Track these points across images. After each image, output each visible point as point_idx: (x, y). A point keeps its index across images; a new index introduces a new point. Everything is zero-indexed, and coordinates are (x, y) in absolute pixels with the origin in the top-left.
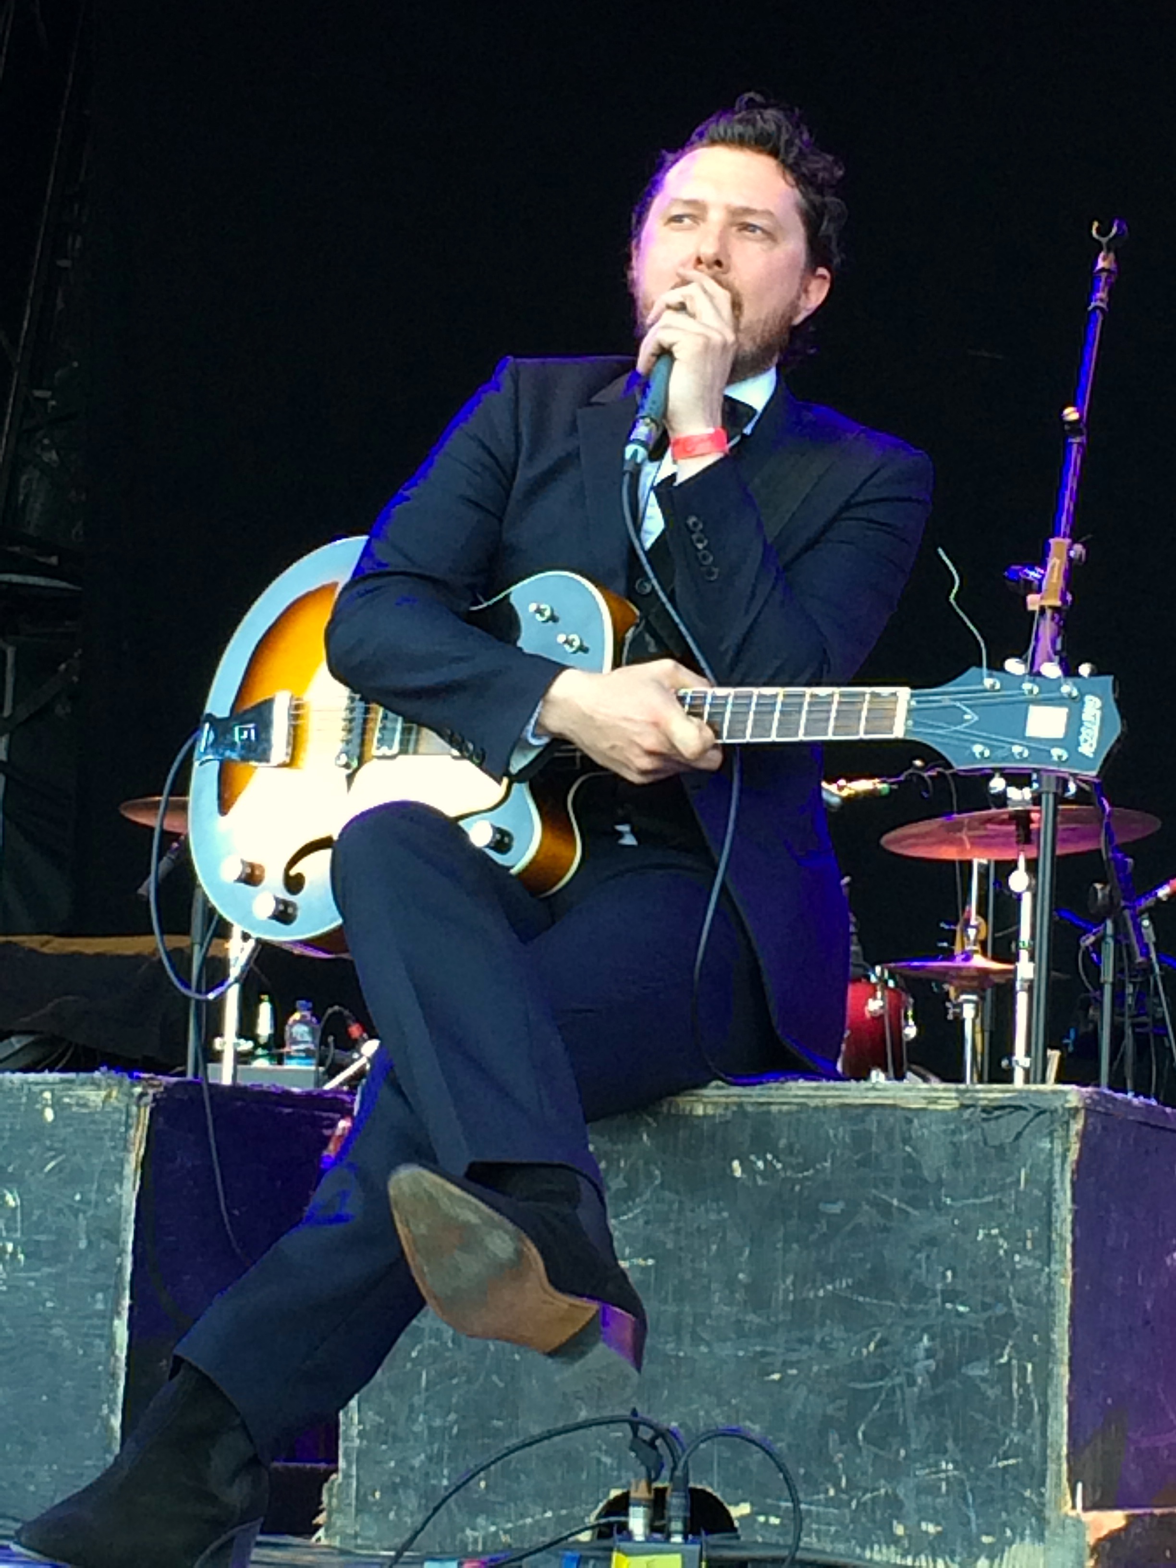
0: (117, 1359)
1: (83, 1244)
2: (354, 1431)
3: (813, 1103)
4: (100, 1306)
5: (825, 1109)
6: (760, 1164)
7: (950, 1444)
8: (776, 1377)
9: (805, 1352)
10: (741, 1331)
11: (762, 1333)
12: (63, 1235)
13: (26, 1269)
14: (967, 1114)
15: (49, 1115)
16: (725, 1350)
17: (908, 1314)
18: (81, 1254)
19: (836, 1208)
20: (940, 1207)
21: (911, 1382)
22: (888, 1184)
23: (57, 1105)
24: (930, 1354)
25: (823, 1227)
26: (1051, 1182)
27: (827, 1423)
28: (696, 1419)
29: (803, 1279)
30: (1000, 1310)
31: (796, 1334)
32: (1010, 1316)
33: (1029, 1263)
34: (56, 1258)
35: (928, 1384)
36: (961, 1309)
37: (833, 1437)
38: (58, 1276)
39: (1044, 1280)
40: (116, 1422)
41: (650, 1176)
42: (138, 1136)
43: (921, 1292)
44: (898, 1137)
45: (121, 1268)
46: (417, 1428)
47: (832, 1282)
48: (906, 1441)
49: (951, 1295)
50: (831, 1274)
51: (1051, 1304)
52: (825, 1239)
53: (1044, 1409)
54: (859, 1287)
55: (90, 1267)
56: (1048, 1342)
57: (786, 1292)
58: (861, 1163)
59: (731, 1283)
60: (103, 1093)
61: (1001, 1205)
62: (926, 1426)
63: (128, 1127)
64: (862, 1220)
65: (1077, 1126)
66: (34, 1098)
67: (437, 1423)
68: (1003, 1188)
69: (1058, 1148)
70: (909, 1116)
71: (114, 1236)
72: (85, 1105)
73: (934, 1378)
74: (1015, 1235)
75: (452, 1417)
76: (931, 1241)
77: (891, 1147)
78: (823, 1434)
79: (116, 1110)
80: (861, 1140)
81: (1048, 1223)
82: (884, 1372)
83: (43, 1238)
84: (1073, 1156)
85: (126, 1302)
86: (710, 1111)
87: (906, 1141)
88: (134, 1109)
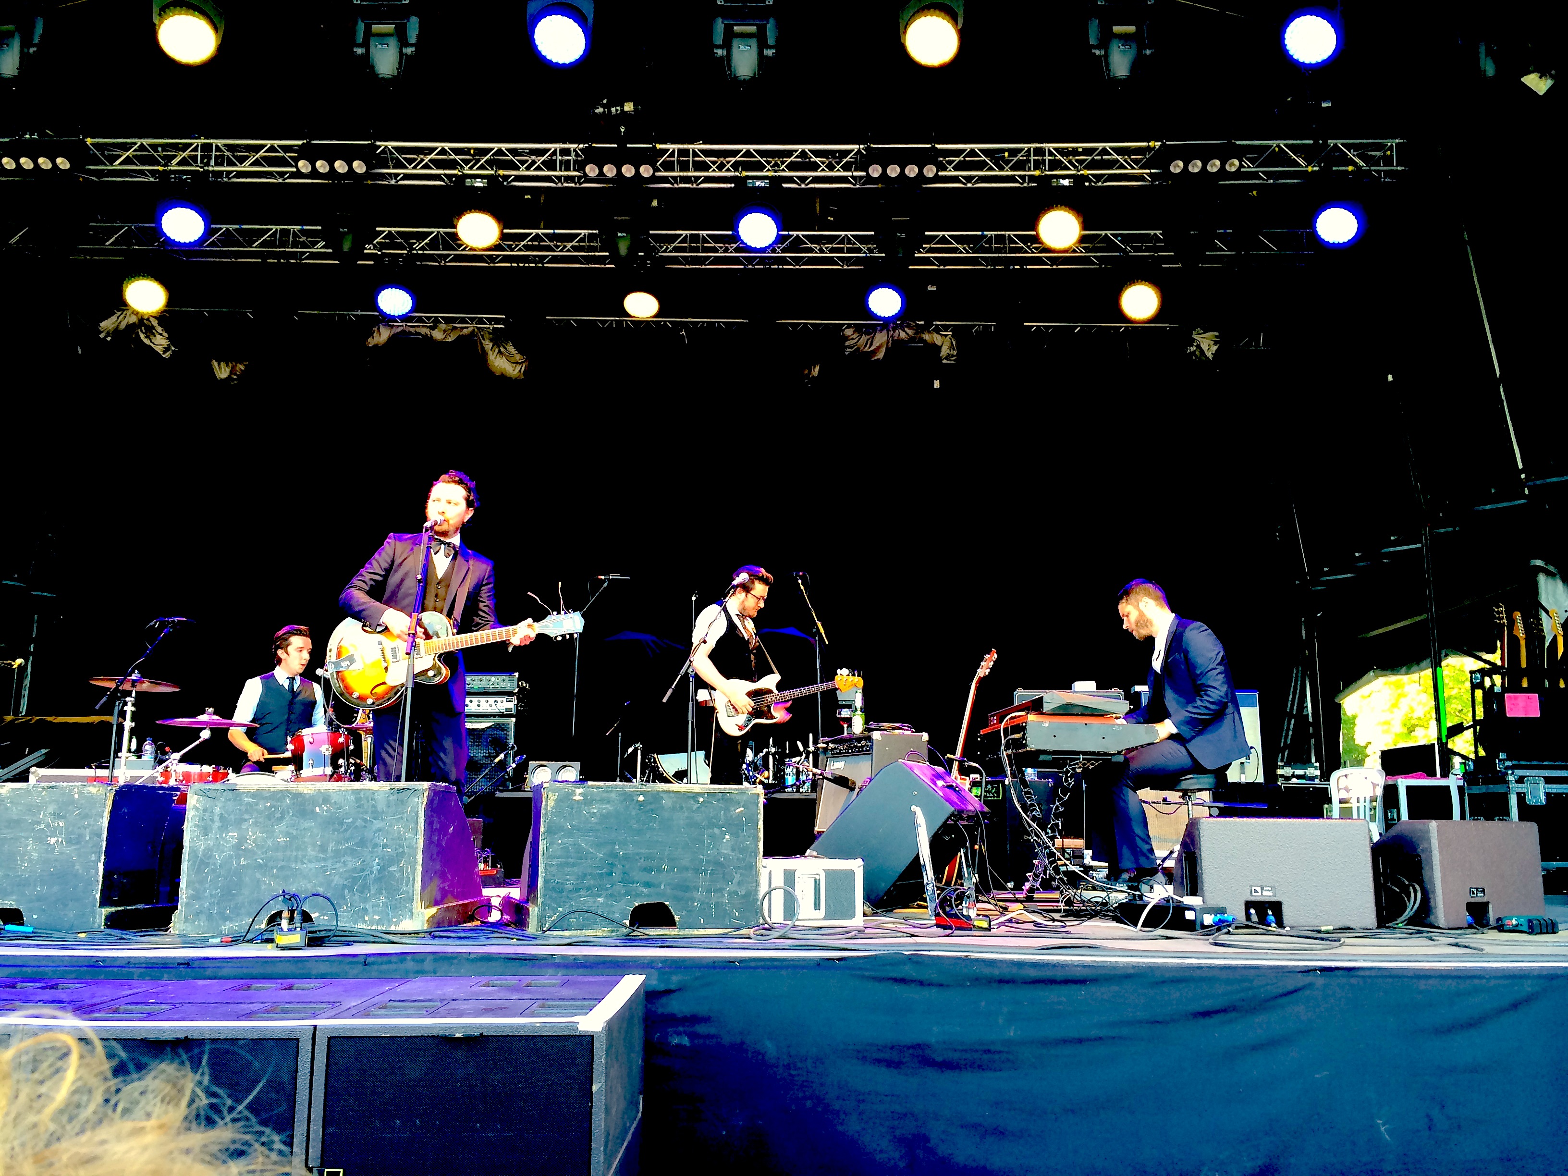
0: (99, 876)
1: (88, 838)
2: (184, 896)
3: (343, 789)
4: (93, 859)
5: (347, 791)
6: (325, 808)
7: (384, 892)
8: (328, 873)
9: (338, 865)
10: (318, 860)
11: (324, 860)
12: (80, 836)
13: (66, 847)
14: (392, 791)
15: (76, 796)
16: (312, 866)
17: (372, 852)
18: (87, 842)
19: (350, 821)
20: (382, 819)
21: (372, 873)
22: (366, 813)
23: (80, 793)
24: (378, 864)
25: (345, 827)
26: (418, 811)
27: (344, 886)
28: (302, 887)
29: (338, 842)
30: (401, 850)
31: (335, 860)
32: (403, 852)
33: (410, 835)
34: (78, 843)
35: (377, 874)
36: (390, 850)
37: (346, 891)
38: (78, 849)
39: (415, 840)
40: (98, 896)
41: (289, 813)
42: (109, 803)
43: (376, 845)
44: (370, 798)
45: (101, 846)
46: (206, 895)
47: (348, 843)
48: (369, 891)
49: (385, 846)
50: (347, 840)
51: (417, 848)
52: (346, 830)
53: (414, 879)
54: (357, 845)
55: (90, 845)
56: (415, 858)
57: (333, 847)
58: (358, 807)
59: (314, 845)
60: (97, 789)
61: (402, 818)
62: (376, 887)
63: (106, 800)
64: (357, 824)
65: (426, 794)
66: (71, 791)
67: (214, 892)
68: (403, 813)
69: (420, 800)
70: (374, 792)
71: (99, 835)
72: (90, 793)
73: (379, 871)
74: (406, 827)
75: (219, 890)
76: (380, 830)
77: (368, 802)
78: (343, 889)
79: (101, 794)
80: (358, 800)
81: (417, 823)
82: (363, 870)
83: (72, 837)
84: (425, 803)
85: (103, 857)
86: (309, 792)
87: (372, 800)
88: (108, 794)
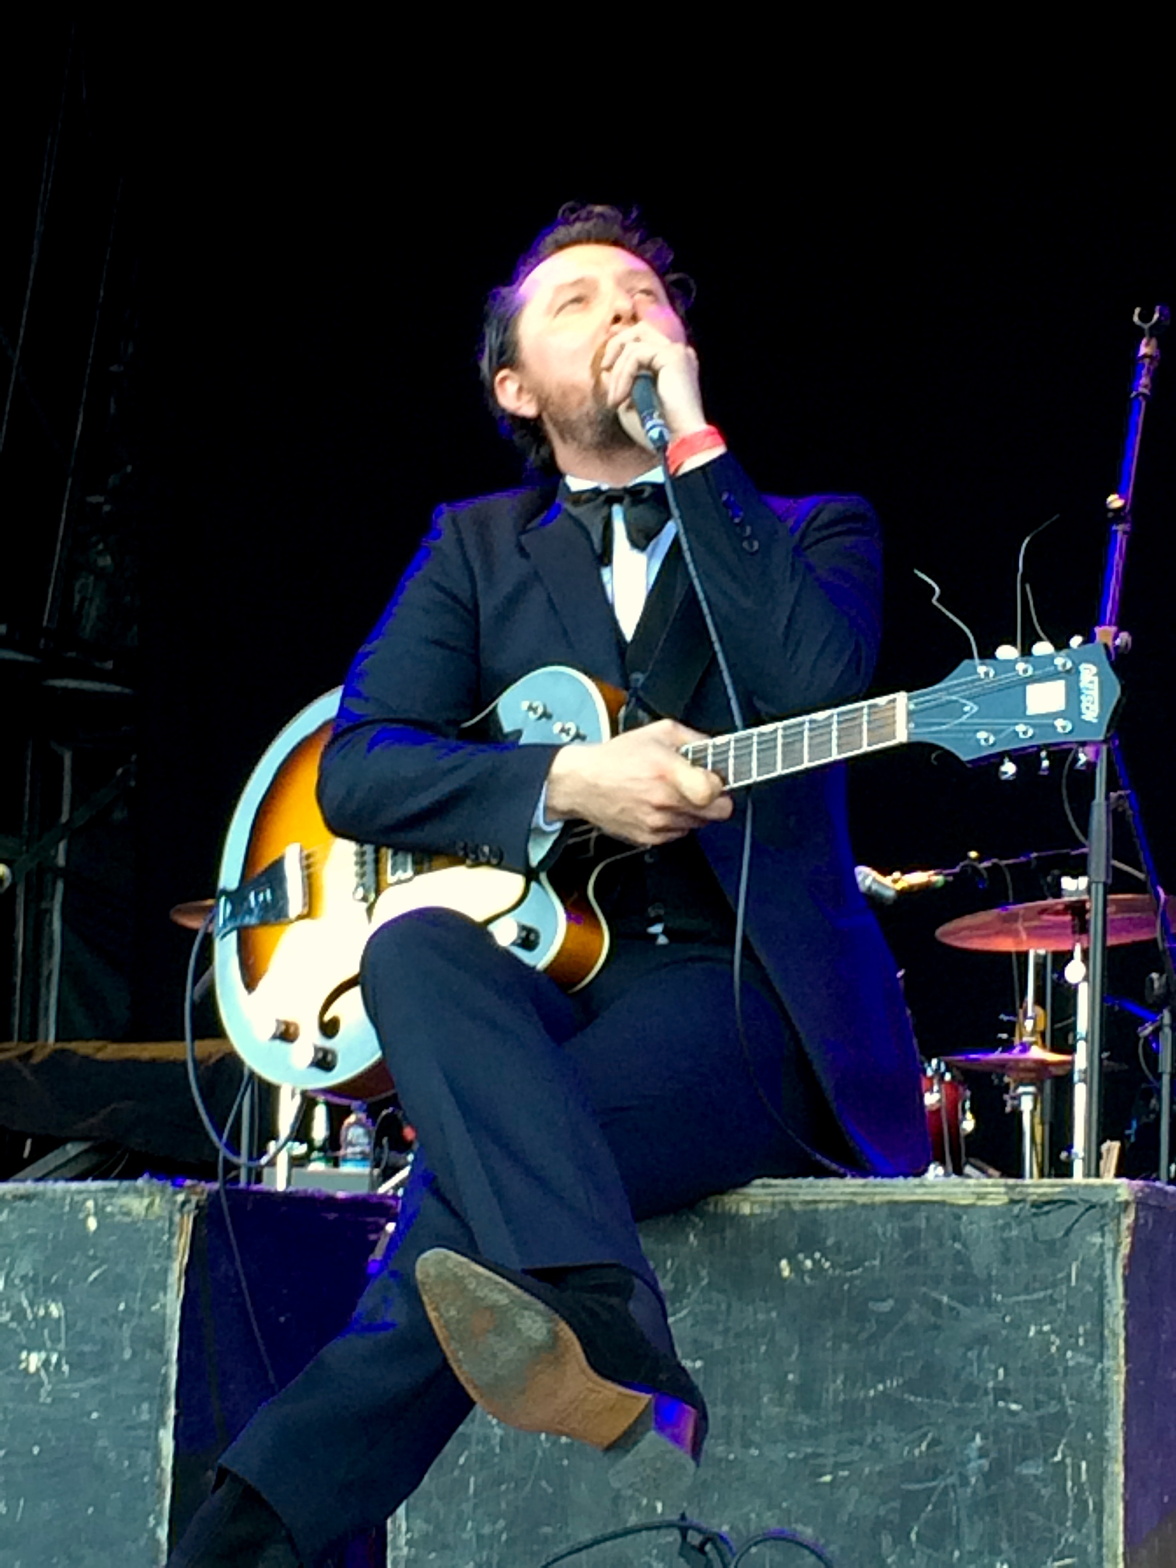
0: (163, 1470)
1: (127, 1354)
2: (402, 1540)
3: (860, 1200)
4: (145, 1417)
5: (872, 1206)
6: (809, 1263)
7: (1004, 1545)
8: (827, 1478)
9: (855, 1453)
10: (792, 1434)
11: (814, 1434)
12: (107, 1346)
13: (72, 1379)
14: (1016, 1209)
15: (92, 1224)
16: (777, 1453)
17: (960, 1413)
18: (125, 1365)
19: (887, 1306)
20: (990, 1304)
21: (964, 1480)
22: (937, 1281)
23: (99, 1212)
24: (983, 1453)
25: (872, 1326)
26: (1102, 1278)
27: (880, 1525)
28: (748, 1521)
29: (851, 1380)
30: (1053, 1408)
31: (846, 1435)
32: (1062, 1415)
33: (1082, 1359)
34: (102, 1368)
35: (981, 1486)
36: (1014, 1407)
37: (886, 1540)
38: (103, 1388)
39: (1097, 1378)
40: (163, 1533)
41: (698, 1278)
42: (182, 1244)
43: (971, 1391)
44: (946, 1234)
45: (166, 1377)
46: (465, 1536)
47: (883, 1381)
48: (959, 1544)
49: (1003, 1393)
50: (881, 1372)
51: (1105, 1401)
52: (873, 1339)
53: (1099, 1509)
54: (910, 1386)
55: (134, 1377)
56: (1102, 1441)
57: (836, 1393)
58: (911, 1261)
59: (781, 1385)
60: (146, 1201)
61: (1053, 1302)
62: (980, 1527)
63: (172, 1236)
64: (911, 1317)
65: (1128, 1220)
66: (77, 1207)
67: (487, 1530)
68: (1054, 1285)
69: (1109, 1241)
70: (957, 1212)
71: (159, 1346)
72: (128, 1214)
73: (987, 1477)
74: (1066, 1332)
75: (501, 1523)
76: (982, 1339)
77: (941, 1245)
78: (875, 1533)
79: (159, 1218)
80: (910, 1237)
81: (1100, 1318)
82: (936, 1473)
83: (87, 1348)
84: (1125, 1250)
85: (172, 1411)
86: (757, 1210)
87: (955, 1239)
88: (177, 1218)
